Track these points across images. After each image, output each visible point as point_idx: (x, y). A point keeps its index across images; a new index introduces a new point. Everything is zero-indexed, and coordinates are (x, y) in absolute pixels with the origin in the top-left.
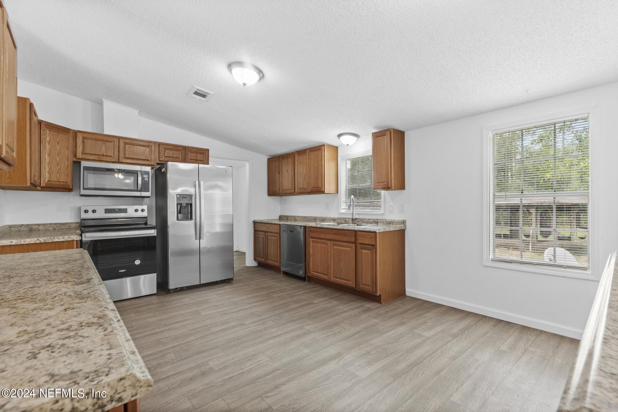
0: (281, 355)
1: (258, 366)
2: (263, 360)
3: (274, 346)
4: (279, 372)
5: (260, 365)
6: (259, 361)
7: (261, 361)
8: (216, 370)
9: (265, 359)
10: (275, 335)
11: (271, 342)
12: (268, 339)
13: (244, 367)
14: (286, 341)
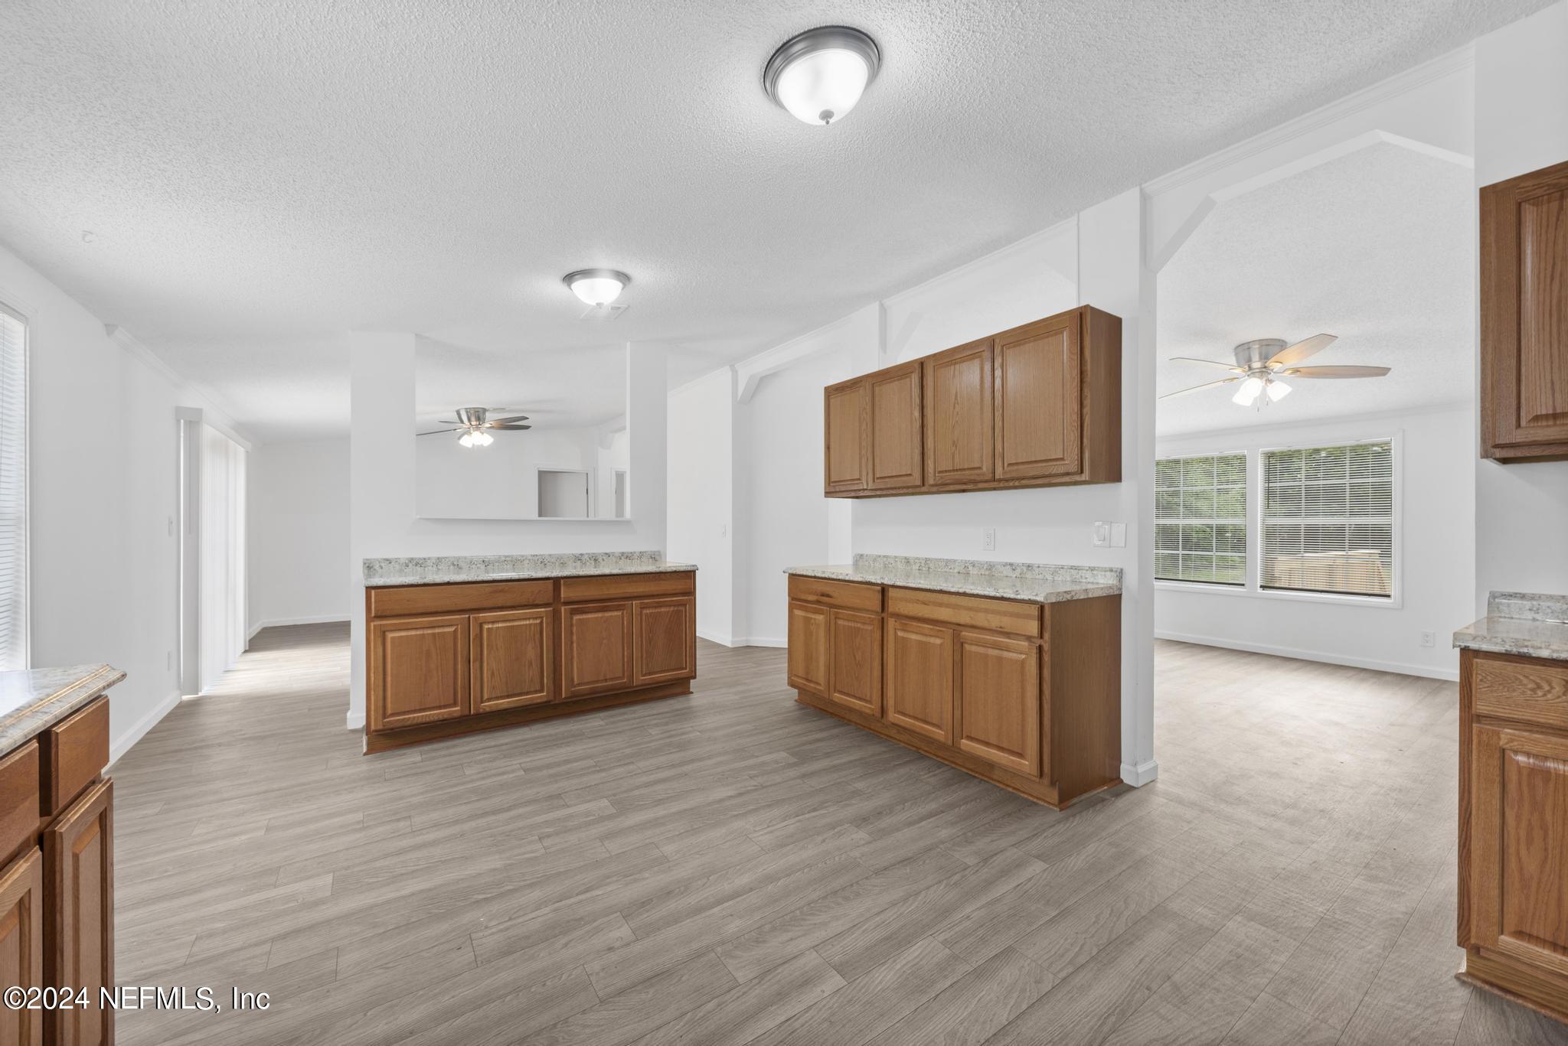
0: (725, 843)
1: (770, 824)
2: (762, 835)
3: (738, 867)
4: (736, 813)
5: (768, 827)
6: (771, 832)
7: (766, 834)
8: (847, 823)
9: (759, 836)
10: (731, 903)
11: (744, 880)
12: (751, 890)
13: (798, 824)
14: (705, 880)
